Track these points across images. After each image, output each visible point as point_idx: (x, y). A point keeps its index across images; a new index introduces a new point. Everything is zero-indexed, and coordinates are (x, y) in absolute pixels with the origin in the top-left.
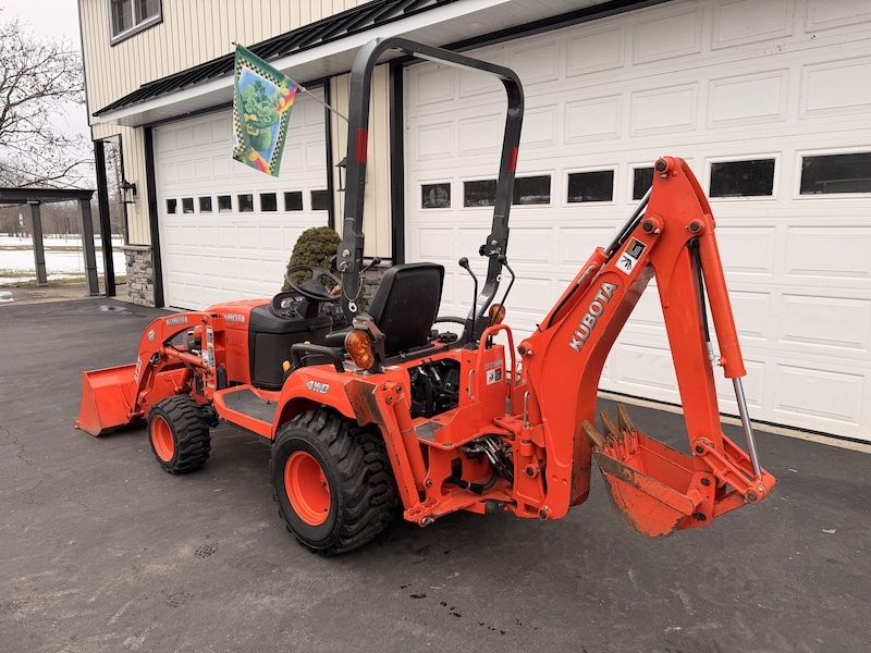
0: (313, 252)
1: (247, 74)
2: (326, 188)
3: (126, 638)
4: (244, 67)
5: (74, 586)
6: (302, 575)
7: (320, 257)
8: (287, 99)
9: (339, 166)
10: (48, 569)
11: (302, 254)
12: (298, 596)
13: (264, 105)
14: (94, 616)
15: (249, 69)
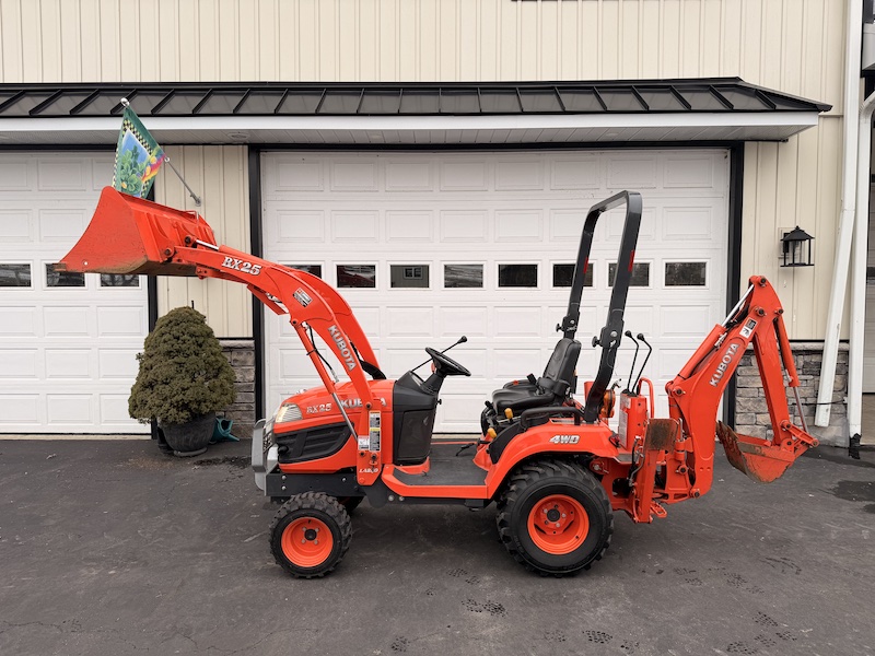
0: (192, 335)
1: (129, 137)
4: (128, 129)
7: (201, 340)
8: (153, 167)
13: (134, 172)
15: (131, 132)
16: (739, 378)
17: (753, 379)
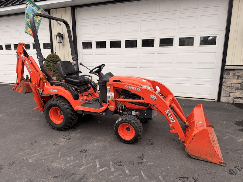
1: (30, 7)
2: (50, 42)
3: (67, 158)
4: (29, 4)
5: (39, 152)
6: (100, 138)
9: (56, 36)
10: (26, 150)
11: (49, 62)
12: (102, 142)
14: (53, 156)
15: (30, 5)
16: (224, 79)
17: (230, 80)
